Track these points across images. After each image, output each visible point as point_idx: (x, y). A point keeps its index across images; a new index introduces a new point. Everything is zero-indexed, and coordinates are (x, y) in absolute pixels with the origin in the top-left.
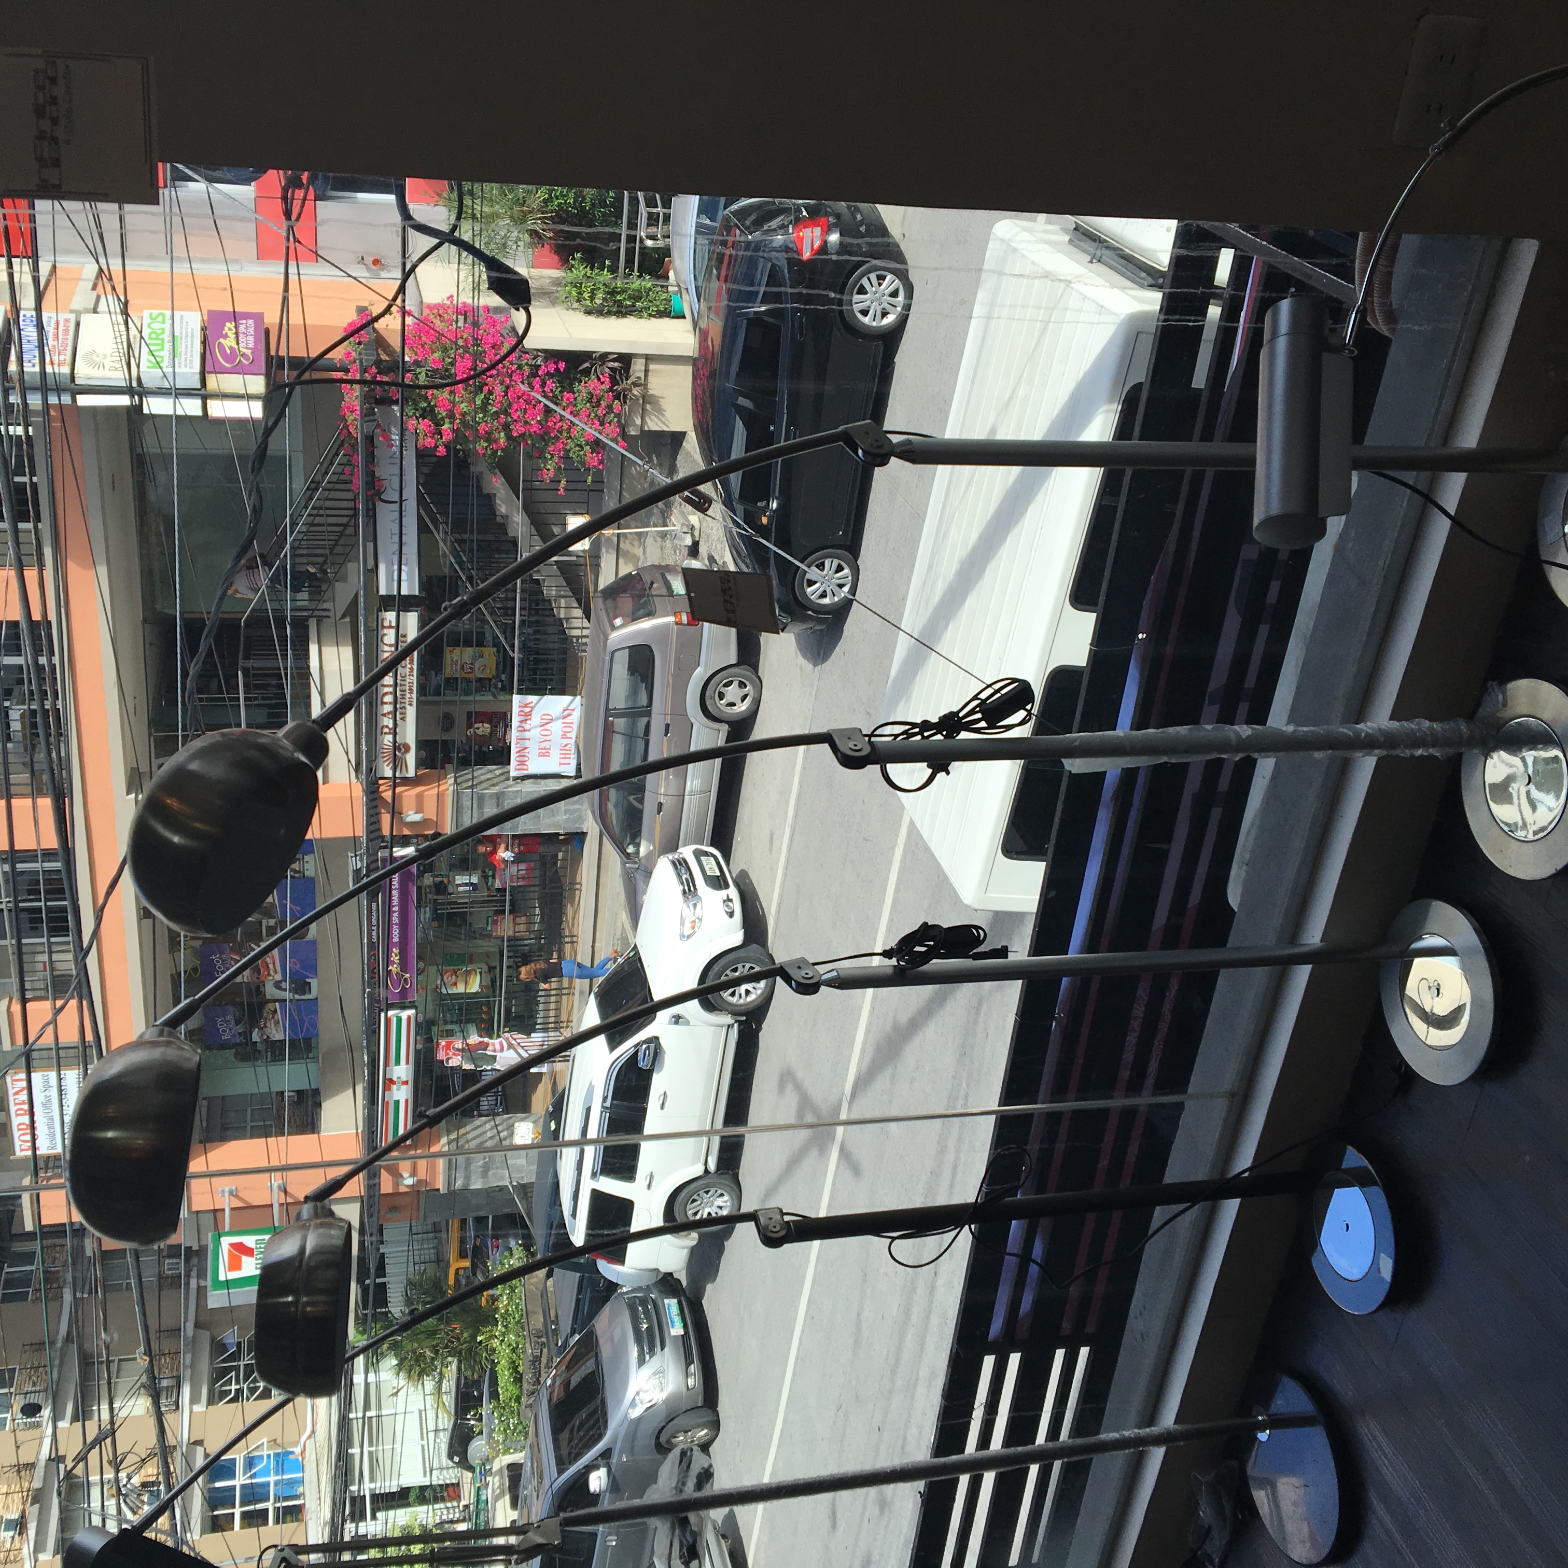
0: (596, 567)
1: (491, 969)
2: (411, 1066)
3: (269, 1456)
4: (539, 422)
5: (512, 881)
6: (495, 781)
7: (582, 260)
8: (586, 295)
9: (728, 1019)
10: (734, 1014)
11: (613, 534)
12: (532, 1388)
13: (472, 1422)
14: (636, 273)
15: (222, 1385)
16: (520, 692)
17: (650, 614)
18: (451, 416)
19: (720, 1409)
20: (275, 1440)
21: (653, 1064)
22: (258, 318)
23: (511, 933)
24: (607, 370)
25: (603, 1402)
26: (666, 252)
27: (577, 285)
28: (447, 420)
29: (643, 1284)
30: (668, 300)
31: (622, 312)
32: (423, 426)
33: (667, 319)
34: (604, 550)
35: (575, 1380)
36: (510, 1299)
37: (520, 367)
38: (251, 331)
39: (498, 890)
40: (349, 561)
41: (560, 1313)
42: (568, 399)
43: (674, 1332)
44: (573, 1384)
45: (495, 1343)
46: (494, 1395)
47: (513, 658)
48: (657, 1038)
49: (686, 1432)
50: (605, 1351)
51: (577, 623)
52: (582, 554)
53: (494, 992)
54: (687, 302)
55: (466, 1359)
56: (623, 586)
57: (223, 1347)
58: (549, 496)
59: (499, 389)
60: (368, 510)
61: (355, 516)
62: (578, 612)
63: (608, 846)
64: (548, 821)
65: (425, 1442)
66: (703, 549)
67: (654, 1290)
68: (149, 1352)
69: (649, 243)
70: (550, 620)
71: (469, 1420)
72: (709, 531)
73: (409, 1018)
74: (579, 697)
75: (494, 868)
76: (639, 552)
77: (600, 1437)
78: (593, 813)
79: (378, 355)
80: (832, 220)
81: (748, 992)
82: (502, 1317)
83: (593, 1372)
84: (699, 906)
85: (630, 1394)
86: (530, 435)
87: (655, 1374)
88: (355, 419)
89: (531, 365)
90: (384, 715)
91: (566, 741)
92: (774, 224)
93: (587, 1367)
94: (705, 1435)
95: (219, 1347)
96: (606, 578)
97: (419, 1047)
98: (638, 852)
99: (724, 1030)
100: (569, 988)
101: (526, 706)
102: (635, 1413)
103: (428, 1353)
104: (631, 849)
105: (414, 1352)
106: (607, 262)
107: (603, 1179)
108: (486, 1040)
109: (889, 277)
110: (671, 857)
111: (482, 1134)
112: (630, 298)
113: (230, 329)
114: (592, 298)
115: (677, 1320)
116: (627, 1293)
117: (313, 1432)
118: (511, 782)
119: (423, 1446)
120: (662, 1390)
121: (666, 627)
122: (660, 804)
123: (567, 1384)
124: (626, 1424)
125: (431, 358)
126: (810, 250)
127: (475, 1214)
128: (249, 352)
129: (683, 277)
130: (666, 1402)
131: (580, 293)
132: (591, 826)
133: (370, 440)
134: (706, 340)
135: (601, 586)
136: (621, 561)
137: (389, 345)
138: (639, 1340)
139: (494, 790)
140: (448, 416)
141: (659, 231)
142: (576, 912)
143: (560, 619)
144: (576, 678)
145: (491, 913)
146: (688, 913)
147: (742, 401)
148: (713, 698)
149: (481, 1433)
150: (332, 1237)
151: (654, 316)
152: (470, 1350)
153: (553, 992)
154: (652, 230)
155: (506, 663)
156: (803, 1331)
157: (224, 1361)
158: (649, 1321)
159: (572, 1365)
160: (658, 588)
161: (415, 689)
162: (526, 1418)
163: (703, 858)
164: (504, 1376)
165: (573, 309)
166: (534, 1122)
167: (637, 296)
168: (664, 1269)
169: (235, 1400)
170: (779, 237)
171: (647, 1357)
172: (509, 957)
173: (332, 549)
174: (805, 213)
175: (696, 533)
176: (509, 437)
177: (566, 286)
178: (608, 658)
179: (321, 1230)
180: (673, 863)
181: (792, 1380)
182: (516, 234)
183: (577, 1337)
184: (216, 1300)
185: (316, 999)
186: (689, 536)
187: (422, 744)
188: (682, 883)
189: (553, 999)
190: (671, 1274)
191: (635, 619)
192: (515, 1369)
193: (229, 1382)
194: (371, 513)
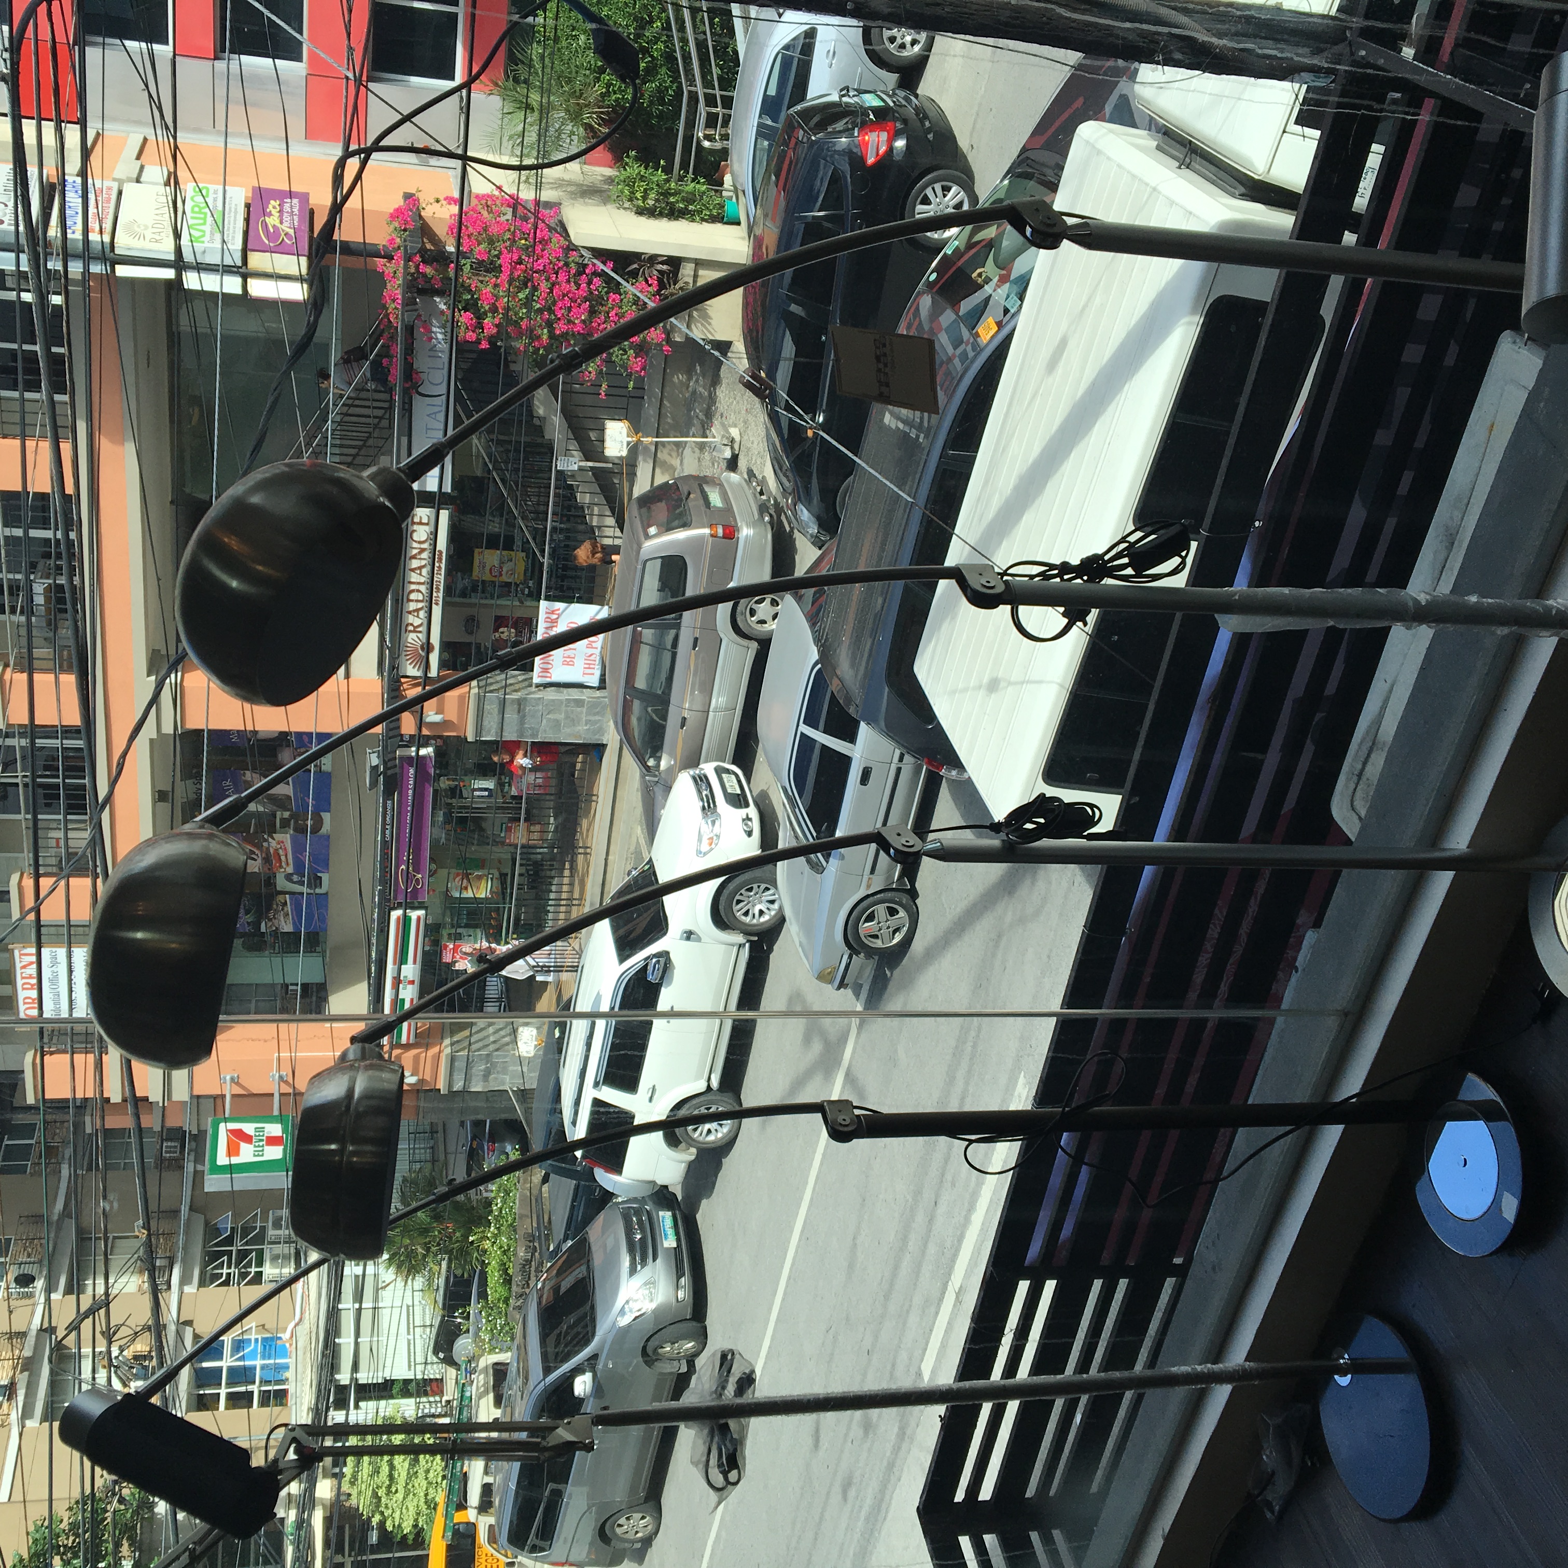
0: (632, 476)
1: (503, 876)
2: (418, 966)
3: (257, 1340)
4: (584, 322)
5: (528, 788)
6: (517, 686)
7: (637, 159)
8: (639, 195)
9: (740, 938)
10: (746, 933)
11: (651, 443)
12: (520, 1291)
13: (459, 1320)
14: (691, 175)
15: (215, 1268)
16: (548, 598)
17: (685, 525)
18: (494, 310)
19: (708, 1322)
20: (263, 1326)
21: (662, 978)
22: (304, 198)
23: (524, 841)
24: (655, 273)
25: (593, 1308)
26: (724, 154)
27: (630, 183)
28: (489, 315)
29: (639, 1195)
30: (722, 206)
31: (674, 214)
32: (464, 318)
33: (719, 225)
34: (640, 458)
35: (566, 1285)
36: (504, 1202)
37: (567, 264)
38: (296, 210)
39: (513, 797)
40: (383, 454)
41: (553, 1218)
42: (614, 300)
43: (666, 1244)
44: (563, 1290)
45: (487, 1244)
46: (483, 1295)
47: (542, 564)
48: (667, 953)
49: (673, 1343)
50: (598, 1258)
51: (609, 532)
52: (616, 461)
53: (504, 898)
54: (744, 207)
55: (456, 1258)
56: (658, 494)
57: (217, 1231)
58: (589, 400)
59: (544, 286)
60: (404, 403)
61: (391, 408)
62: (611, 521)
63: (628, 755)
64: (568, 730)
65: (411, 1337)
66: (742, 463)
67: (650, 1203)
68: (147, 1226)
69: (706, 144)
70: (581, 527)
71: (456, 1317)
72: (750, 445)
73: (419, 918)
74: (606, 607)
75: (511, 775)
76: (676, 462)
77: (587, 1341)
78: (616, 723)
79: (423, 243)
80: (899, 125)
81: (761, 913)
82: (496, 1218)
83: (584, 1279)
84: (717, 823)
85: (619, 1303)
86: (573, 335)
87: (645, 1284)
88: (396, 308)
89: (577, 263)
90: (410, 612)
91: (590, 651)
92: (840, 126)
93: (579, 1272)
94: (693, 1347)
95: (212, 1231)
96: (641, 486)
97: (427, 948)
98: (658, 766)
99: (735, 949)
100: (580, 899)
101: (553, 612)
102: (624, 1321)
103: (420, 1250)
104: (651, 763)
105: (406, 1247)
106: (662, 162)
107: (605, 1089)
108: (493, 945)
109: (955, 189)
110: (692, 772)
111: (485, 1038)
112: (683, 200)
113: (274, 207)
114: (645, 198)
115: (671, 1232)
116: (623, 1202)
117: (301, 1320)
118: (533, 689)
119: (409, 1341)
120: (652, 1301)
121: (700, 539)
122: (684, 719)
123: (556, 1289)
124: (614, 1332)
125: (477, 249)
126: (874, 154)
127: (473, 1117)
128: (291, 232)
129: (741, 180)
130: (654, 1311)
131: (633, 193)
132: (611, 737)
133: (410, 330)
134: (760, 247)
135: (636, 493)
136: (658, 470)
137: (435, 235)
138: (631, 1249)
139: (515, 696)
140: (490, 310)
141: (717, 133)
142: (590, 824)
143: (592, 528)
144: (605, 587)
145: (506, 820)
146: (706, 829)
147: (794, 308)
148: (743, 614)
149: (468, 1331)
150: (382, 1080)
151: (706, 221)
152: (461, 1249)
153: (563, 902)
154: (710, 132)
155: (535, 568)
156: (796, 1252)
157: (217, 1245)
158: (643, 1230)
159: (562, 1271)
160: (695, 499)
161: (442, 588)
162: (513, 1319)
163: (724, 775)
164: (494, 1277)
165: (625, 209)
166: (538, 1028)
167: (690, 199)
168: (660, 1182)
169: (226, 1283)
170: (843, 140)
171: (639, 1267)
172: (521, 865)
173: (365, 441)
174: (872, 117)
175: (736, 446)
176: (552, 336)
177: (618, 184)
178: (640, 567)
179: (370, 1072)
180: (694, 778)
181: (783, 1299)
182: (570, 127)
183: (570, 1243)
184: (213, 1184)
185: (326, 894)
186: (728, 448)
187: (446, 645)
188: (702, 800)
189: (563, 909)
190: (666, 1187)
191: (669, 528)
192: (505, 1271)
193: (221, 1266)
194: (407, 406)
